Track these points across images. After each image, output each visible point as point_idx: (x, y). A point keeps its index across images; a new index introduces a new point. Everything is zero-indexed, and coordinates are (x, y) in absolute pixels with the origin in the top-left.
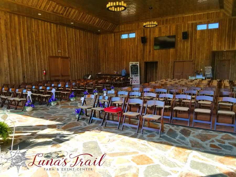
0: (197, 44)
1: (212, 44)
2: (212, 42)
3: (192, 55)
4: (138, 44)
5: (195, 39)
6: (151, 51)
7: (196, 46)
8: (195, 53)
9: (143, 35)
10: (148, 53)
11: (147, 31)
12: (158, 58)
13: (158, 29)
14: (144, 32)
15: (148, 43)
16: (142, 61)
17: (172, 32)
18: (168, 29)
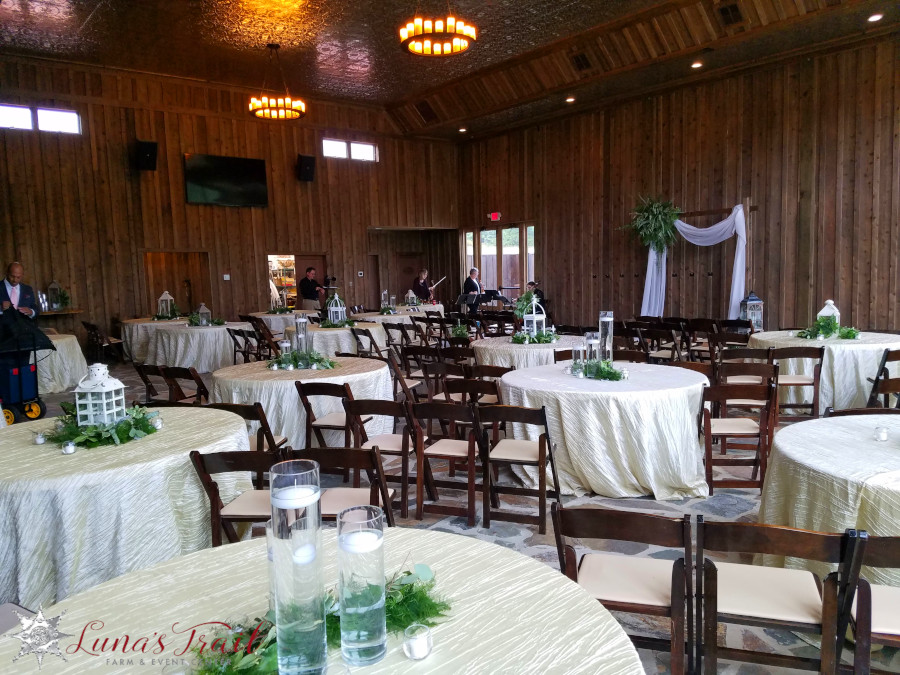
0: (331, 201)
1: (367, 208)
2: (367, 200)
3: (320, 235)
4: (103, 167)
5: (325, 186)
6: (173, 206)
7: (329, 207)
8: (330, 232)
9: (124, 130)
10: (160, 214)
11: (145, 121)
12: (207, 239)
13: (194, 121)
14: (127, 119)
15: (156, 173)
16: (133, 250)
17: (248, 146)
18: (234, 131)
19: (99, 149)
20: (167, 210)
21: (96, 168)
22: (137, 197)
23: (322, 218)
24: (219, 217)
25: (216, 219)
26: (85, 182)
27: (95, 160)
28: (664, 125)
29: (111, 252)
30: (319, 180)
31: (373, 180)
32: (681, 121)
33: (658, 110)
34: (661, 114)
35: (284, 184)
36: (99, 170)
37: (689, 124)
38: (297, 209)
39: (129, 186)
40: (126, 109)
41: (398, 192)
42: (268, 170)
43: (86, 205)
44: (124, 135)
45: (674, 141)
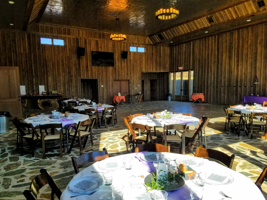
0: (131, 64)
1: (142, 66)
2: (142, 64)
3: (128, 74)
4: (70, 55)
5: (130, 60)
6: (89, 66)
7: (131, 66)
8: (131, 73)
9: (76, 45)
10: (85, 68)
11: (82, 42)
12: (97, 75)
13: (95, 42)
14: (77, 41)
15: (84, 57)
16: (78, 78)
17: (109, 49)
18: (106, 44)
19: (69, 50)
20: (87, 67)
21: (68, 55)
22: (79, 64)
23: (129, 69)
24: (101, 69)
25: (100, 70)
26: (65, 59)
27: (68, 53)
28: (237, 39)
29: (72, 79)
30: (128, 58)
31: (144, 58)
32: (243, 38)
33: (235, 35)
34: (236, 36)
35: (118, 60)
36: (69, 56)
37: (246, 39)
38: (122, 67)
39: (77, 60)
40: (77, 39)
41: (151, 61)
42: (114, 55)
43: (66, 66)
44: (76, 46)
45: (240, 44)
